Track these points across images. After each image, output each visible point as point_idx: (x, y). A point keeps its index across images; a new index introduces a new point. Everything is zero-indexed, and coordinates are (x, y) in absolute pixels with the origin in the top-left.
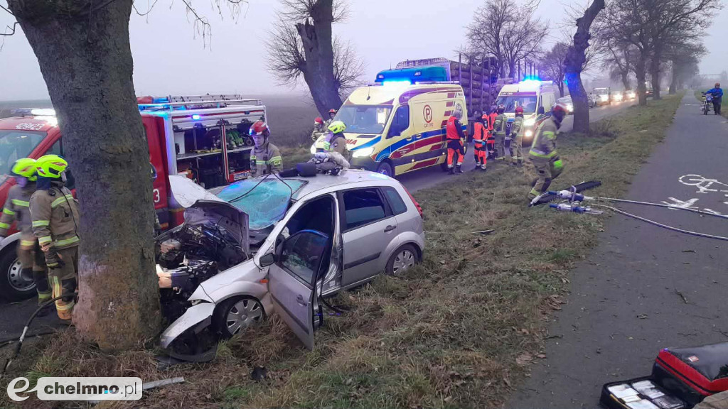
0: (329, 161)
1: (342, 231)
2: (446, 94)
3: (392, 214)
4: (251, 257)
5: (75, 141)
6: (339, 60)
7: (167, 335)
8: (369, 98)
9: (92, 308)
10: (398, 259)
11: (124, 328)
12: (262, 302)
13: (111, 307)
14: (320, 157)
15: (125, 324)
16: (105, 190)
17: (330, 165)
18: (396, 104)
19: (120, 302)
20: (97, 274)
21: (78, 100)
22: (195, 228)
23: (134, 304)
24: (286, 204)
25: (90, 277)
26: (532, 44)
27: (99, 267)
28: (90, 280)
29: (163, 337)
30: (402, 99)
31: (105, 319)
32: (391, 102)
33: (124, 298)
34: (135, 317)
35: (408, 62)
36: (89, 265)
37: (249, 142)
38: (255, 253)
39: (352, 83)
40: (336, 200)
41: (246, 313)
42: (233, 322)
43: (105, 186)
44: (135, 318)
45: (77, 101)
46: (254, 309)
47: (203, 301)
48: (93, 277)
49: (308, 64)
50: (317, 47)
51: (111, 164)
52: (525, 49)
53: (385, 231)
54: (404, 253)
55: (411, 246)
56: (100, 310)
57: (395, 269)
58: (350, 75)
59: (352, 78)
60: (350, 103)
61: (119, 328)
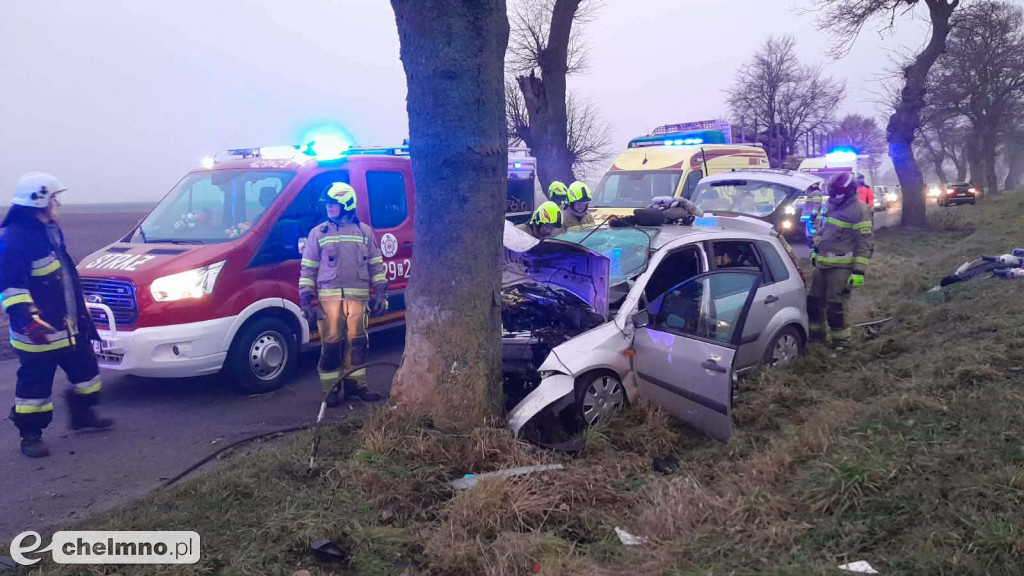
0: (678, 206)
1: (714, 295)
2: (748, 158)
3: (773, 280)
4: (611, 319)
5: (438, 135)
6: (575, 124)
7: (518, 414)
8: (645, 161)
9: (429, 370)
10: (779, 346)
11: (468, 399)
12: (624, 383)
13: (455, 369)
14: (662, 202)
15: (470, 394)
16: (461, 207)
17: (680, 211)
18: (686, 168)
19: (466, 363)
20: (440, 322)
21: (451, 76)
22: (508, 290)
23: (482, 365)
24: (642, 255)
25: (429, 327)
26: (821, 113)
27: (443, 313)
28: (428, 332)
29: (511, 417)
30: (694, 161)
31: (447, 386)
32: (680, 164)
33: (470, 356)
34: (481, 385)
35: (667, 127)
36: (428, 311)
37: (515, 207)
38: (616, 313)
39: (591, 156)
40: (704, 254)
41: (604, 396)
42: (590, 407)
43: (464, 200)
44: (482, 387)
45: (450, 78)
46: (614, 392)
47: (556, 372)
48: (434, 328)
49: (533, 131)
50: (547, 108)
51: (474, 169)
52: (811, 120)
53: (766, 303)
54: (786, 338)
55: (793, 327)
56: (440, 373)
57: (776, 360)
58: (589, 145)
59: (590, 149)
60: (617, 168)
61: (462, 399)
